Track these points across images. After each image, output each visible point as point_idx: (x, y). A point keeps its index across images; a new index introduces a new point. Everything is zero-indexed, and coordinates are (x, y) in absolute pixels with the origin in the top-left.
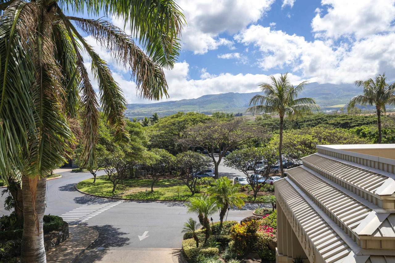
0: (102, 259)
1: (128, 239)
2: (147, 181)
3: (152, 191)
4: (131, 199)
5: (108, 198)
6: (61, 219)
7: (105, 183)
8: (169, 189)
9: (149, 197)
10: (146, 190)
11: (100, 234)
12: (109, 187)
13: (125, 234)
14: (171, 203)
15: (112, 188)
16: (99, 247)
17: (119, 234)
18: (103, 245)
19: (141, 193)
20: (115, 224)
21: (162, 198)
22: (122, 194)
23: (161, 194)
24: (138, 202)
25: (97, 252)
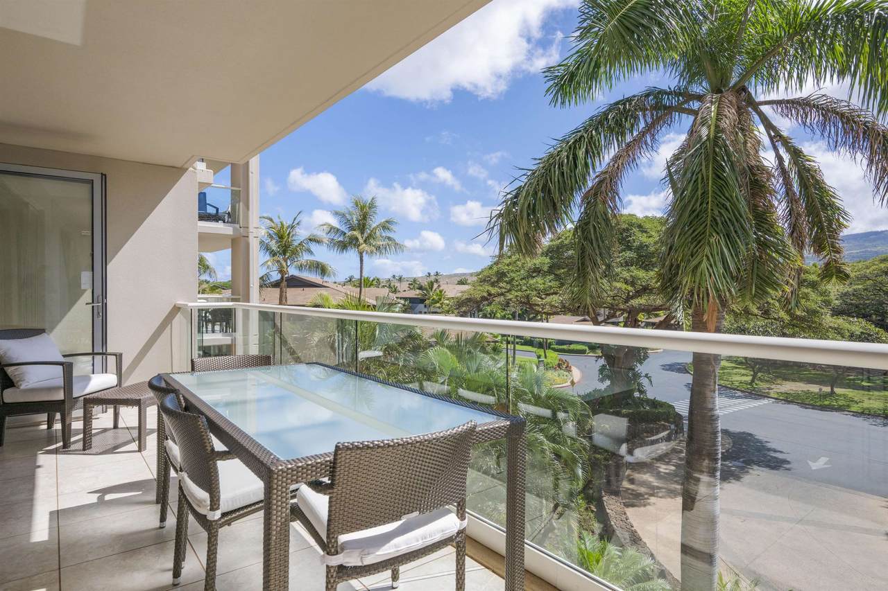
0: (742, 480)
1: (788, 462)
2: (819, 374)
3: (832, 392)
4: (788, 399)
5: (742, 391)
6: (672, 407)
7: (737, 368)
8: (873, 395)
9: (826, 403)
10: (820, 390)
11: (734, 443)
12: (743, 375)
13: (781, 452)
14: (878, 421)
15: (750, 378)
16: (735, 461)
17: (769, 450)
18: (741, 460)
19: (808, 392)
20: (760, 434)
21: (855, 408)
22: (769, 389)
23: (852, 401)
24: (802, 407)
25: (731, 467)
